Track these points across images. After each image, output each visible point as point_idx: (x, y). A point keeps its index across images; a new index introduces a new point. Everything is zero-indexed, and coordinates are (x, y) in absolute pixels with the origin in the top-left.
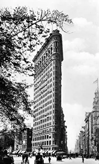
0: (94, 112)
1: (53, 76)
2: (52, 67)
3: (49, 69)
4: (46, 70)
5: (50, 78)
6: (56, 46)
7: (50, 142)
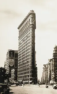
0: (53, 58)
1: (31, 37)
2: (30, 32)
3: (28, 33)
4: (26, 33)
5: (29, 39)
6: (32, 20)
7: (29, 75)
